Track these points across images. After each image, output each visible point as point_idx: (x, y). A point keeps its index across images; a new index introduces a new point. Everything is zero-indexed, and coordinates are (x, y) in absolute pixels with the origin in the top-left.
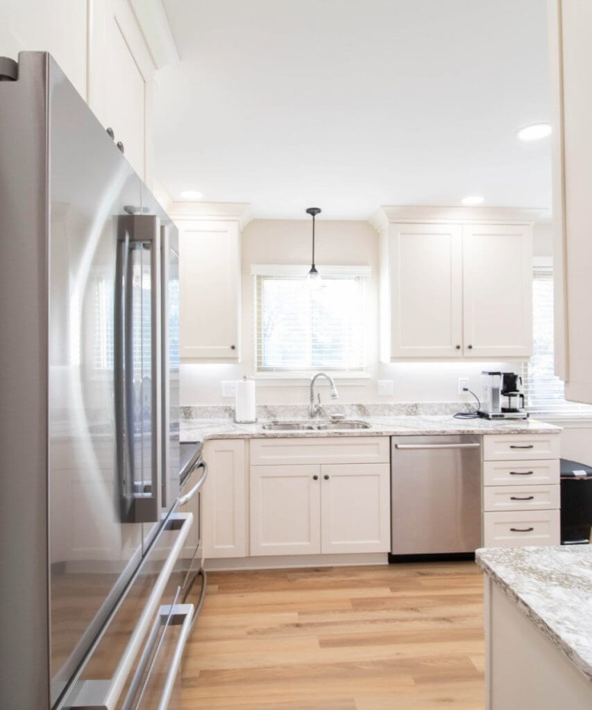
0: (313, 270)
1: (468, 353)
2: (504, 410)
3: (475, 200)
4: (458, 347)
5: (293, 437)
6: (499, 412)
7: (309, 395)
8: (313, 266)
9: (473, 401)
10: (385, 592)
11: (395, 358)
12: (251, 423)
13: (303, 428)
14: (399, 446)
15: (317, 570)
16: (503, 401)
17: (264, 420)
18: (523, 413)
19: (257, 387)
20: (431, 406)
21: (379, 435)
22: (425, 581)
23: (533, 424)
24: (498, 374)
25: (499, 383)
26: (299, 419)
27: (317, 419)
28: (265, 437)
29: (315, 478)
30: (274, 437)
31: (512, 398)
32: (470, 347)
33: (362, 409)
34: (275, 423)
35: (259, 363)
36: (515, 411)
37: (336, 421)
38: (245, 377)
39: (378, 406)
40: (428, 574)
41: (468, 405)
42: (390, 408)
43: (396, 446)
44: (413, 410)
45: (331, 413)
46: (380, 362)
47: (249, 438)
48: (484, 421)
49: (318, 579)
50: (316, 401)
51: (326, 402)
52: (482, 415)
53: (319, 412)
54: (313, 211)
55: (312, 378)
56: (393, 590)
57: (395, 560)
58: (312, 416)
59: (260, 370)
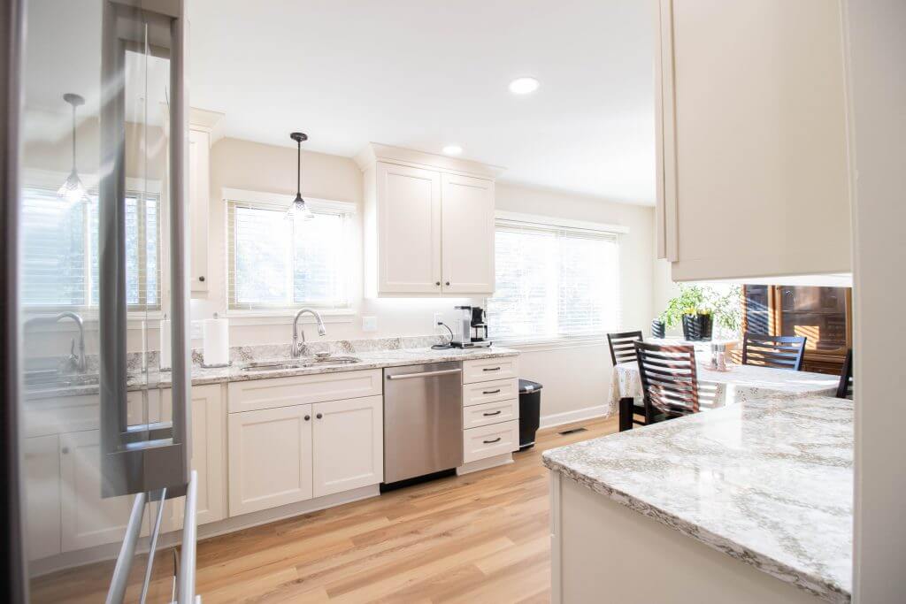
0: (299, 199)
1: (446, 289)
2: (473, 340)
3: (453, 150)
4: (438, 284)
5: (281, 376)
6: (469, 341)
7: (292, 333)
8: (299, 195)
9: (446, 334)
10: (384, 522)
11: (382, 294)
12: (225, 366)
13: (287, 368)
14: (392, 377)
15: (308, 516)
16: (472, 332)
17: (238, 363)
18: (488, 343)
19: (230, 327)
20: (411, 340)
21: (373, 367)
22: (417, 503)
23: (494, 350)
24: (469, 308)
25: (468, 316)
26: (281, 359)
27: (301, 358)
28: (248, 379)
29: (307, 418)
30: (259, 378)
31: (479, 329)
32: (448, 284)
33: (346, 344)
34: (254, 366)
35: (232, 300)
36: (481, 340)
37: (322, 359)
38: (216, 315)
39: (362, 341)
40: (420, 496)
41: (442, 337)
42: (374, 343)
43: (389, 378)
44: (395, 344)
45: (314, 351)
46: (364, 299)
47: (226, 382)
48: (457, 350)
49: (311, 526)
50: (300, 340)
51: (312, 339)
52: (454, 345)
53: (303, 351)
54: (299, 137)
55: (296, 315)
56: (390, 518)
57: (386, 489)
58: (296, 355)
59: (231, 307)
